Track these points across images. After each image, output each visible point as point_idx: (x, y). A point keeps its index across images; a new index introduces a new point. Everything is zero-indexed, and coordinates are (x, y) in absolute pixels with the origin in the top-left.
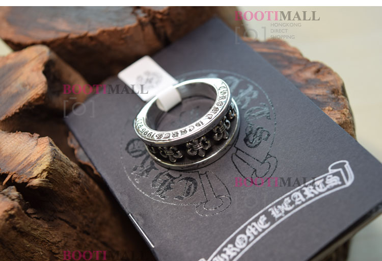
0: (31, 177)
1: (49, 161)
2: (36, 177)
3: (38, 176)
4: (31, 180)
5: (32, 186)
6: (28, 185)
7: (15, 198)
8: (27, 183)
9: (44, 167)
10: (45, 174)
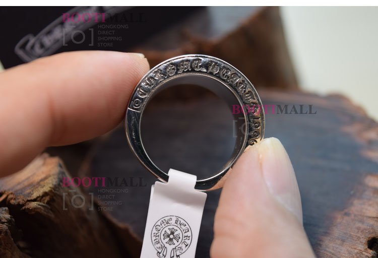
0: (29, 199)
1: (54, 183)
2: (35, 200)
3: (38, 199)
4: (28, 203)
5: (28, 209)
6: (24, 208)
7: (6, 221)
8: (23, 205)
9: (47, 189)
10: (47, 199)
